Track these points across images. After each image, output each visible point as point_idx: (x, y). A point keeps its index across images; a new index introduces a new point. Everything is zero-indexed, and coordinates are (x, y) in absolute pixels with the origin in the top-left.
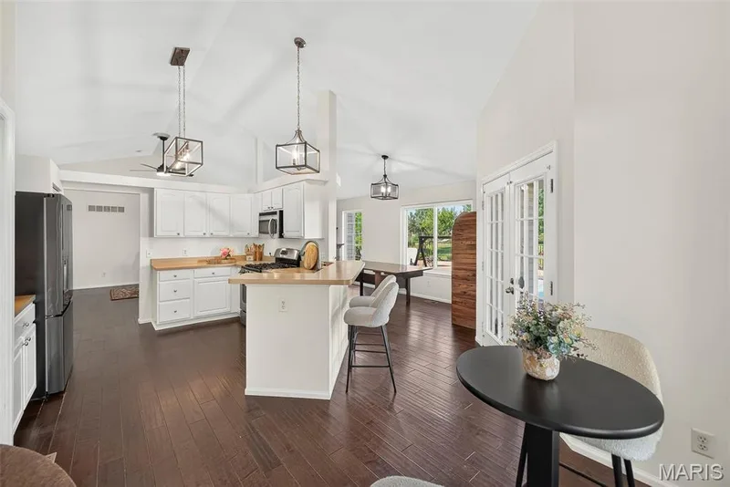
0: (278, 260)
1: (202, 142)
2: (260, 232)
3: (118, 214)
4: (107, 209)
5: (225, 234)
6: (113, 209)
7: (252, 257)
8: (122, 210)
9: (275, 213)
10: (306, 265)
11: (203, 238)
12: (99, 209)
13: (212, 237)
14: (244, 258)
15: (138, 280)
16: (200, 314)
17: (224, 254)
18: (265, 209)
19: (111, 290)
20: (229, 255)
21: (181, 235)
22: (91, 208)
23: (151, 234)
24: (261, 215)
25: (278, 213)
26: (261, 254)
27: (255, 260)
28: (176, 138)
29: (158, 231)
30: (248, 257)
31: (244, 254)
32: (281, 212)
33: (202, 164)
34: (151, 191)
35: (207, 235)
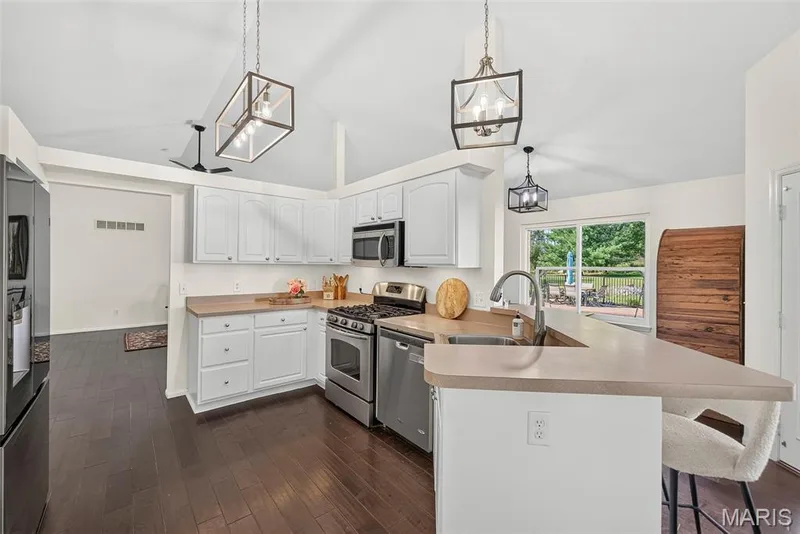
0: (378, 300)
1: (292, 88)
2: (354, 257)
3: (135, 233)
4: (121, 226)
5: (294, 259)
6: (131, 226)
7: (332, 295)
8: (141, 227)
9: (391, 226)
10: (442, 310)
11: (265, 265)
12: (112, 225)
13: (279, 263)
14: (320, 295)
15: (167, 320)
16: (262, 384)
17: (295, 290)
18: (365, 221)
19: (126, 333)
20: (302, 292)
21: (234, 261)
22: (101, 224)
23: (188, 258)
24: (357, 230)
25: (397, 226)
26: (345, 289)
27: (336, 298)
28: (250, 74)
29: (200, 254)
30: (325, 294)
31: (322, 289)
32: (402, 224)
33: (292, 129)
34: (189, 191)
35: (271, 261)
